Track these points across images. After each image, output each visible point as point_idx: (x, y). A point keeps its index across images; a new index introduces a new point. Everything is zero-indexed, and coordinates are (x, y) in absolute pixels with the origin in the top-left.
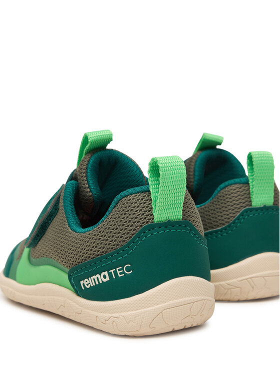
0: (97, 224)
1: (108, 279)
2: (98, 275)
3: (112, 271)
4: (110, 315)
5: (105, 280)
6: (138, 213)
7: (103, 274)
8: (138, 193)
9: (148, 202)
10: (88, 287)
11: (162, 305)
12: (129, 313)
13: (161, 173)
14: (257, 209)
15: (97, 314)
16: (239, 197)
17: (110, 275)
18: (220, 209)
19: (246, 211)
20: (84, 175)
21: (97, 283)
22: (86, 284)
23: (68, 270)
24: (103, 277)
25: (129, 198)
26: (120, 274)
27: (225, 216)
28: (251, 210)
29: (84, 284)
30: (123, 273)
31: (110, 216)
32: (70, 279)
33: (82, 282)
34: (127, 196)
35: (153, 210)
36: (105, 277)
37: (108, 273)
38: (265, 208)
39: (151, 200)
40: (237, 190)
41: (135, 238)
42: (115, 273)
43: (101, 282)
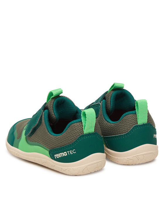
0: (62, 134)
1: (66, 155)
2: (62, 153)
3: (68, 152)
4: (67, 168)
5: (65, 155)
6: (78, 130)
7: (64, 153)
8: (77, 122)
9: (81, 126)
10: (58, 157)
11: (87, 164)
12: (75, 167)
13: (87, 117)
14: (140, 126)
15: (62, 167)
16: (132, 120)
17: (67, 153)
18: (124, 125)
19: (135, 127)
20: (52, 109)
21: (62, 156)
22: (57, 156)
23: (49, 150)
24: (64, 154)
25: (74, 124)
26: (71, 153)
27: (126, 129)
28: (137, 126)
29: (56, 156)
30: (72, 153)
31: (67, 131)
32: (50, 153)
33: (55, 155)
34: (73, 124)
35: (84, 129)
36: (65, 154)
37: (67, 152)
38: (144, 125)
39: (82, 125)
40: (131, 117)
41: (77, 140)
42: (69, 152)
43: (64, 156)
